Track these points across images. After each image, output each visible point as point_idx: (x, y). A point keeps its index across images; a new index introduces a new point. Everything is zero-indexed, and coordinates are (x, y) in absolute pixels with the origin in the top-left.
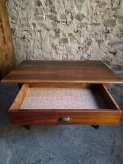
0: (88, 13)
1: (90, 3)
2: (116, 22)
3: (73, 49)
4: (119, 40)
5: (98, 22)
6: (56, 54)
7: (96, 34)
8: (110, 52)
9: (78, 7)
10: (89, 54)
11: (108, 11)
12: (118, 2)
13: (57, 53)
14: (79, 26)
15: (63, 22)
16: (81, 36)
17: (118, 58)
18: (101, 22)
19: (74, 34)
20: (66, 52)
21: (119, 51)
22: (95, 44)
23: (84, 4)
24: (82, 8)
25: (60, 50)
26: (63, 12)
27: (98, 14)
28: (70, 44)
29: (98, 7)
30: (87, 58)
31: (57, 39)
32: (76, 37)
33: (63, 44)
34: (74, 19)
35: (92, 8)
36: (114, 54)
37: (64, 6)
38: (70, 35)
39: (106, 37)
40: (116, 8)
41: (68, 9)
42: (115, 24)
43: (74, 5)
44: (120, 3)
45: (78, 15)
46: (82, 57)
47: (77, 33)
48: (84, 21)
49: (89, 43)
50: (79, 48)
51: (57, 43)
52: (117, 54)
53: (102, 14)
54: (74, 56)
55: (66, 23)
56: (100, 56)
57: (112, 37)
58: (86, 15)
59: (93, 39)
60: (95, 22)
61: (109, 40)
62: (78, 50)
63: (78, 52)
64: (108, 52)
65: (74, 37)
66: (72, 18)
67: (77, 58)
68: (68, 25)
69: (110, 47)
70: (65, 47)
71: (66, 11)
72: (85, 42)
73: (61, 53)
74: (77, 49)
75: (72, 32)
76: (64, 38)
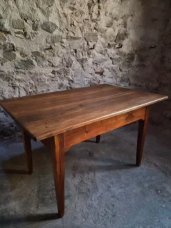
0: (61, 22)
1: (62, 8)
2: (99, 37)
3: (44, 76)
4: (104, 57)
5: (76, 36)
6: (11, 89)
7: (76, 51)
8: (96, 73)
9: (43, 12)
10: (71, 78)
11: (87, 22)
12: (97, 13)
13: (14, 87)
14: (49, 40)
15: (19, 33)
16: (54, 55)
17: (106, 78)
18: (80, 36)
19: (43, 53)
20: (32, 82)
21: (105, 70)
22: (76, 65)
23: (53, 8)
24: (52, 15)
25: (19, 80)
26: (16, 16)
27: (75, 24)
28: (37, 69)
29: (74, 16)
30: (69, 86)
31: (8, 62)
32: (47, 57)
33: (23, 71)
34: (40, 29)
35: (65, 16)
36: (101, 74)
37: (18, 6)
38: (36, 54)
39: (89, 54)
40: (96, 20)
41: (25, 12)
42: (98, 39)
43: (35, 8)
44: (99, 14)
45: (45, 24)
46: (61, 85)
47: (47, 51)
48: (56, 32)
49: (69, 65)
50: (53, 72)
51: (12, 70)
52: (104, 74)
53: (81, 25)
54: (48, 86)
55: (25, 34)
56: (85, 79)
57: (96, 54)
58: (58, 24)
59: (73, 58)
60: (72, 35)
61: (93, 58)
62: (53, 75)
63: (52, 79)
64: (94, 73)
65: (43, 57)
66: (35, 28)
67: (54, 88)
68: (29, 38)
69: (95, 67)
70: (27, 75)
71: (22, 15)
72: (62, 63)
73: (23, 85)
74: (51, 74)
75: (38, 50)
76: (25, 59)
